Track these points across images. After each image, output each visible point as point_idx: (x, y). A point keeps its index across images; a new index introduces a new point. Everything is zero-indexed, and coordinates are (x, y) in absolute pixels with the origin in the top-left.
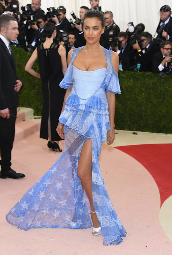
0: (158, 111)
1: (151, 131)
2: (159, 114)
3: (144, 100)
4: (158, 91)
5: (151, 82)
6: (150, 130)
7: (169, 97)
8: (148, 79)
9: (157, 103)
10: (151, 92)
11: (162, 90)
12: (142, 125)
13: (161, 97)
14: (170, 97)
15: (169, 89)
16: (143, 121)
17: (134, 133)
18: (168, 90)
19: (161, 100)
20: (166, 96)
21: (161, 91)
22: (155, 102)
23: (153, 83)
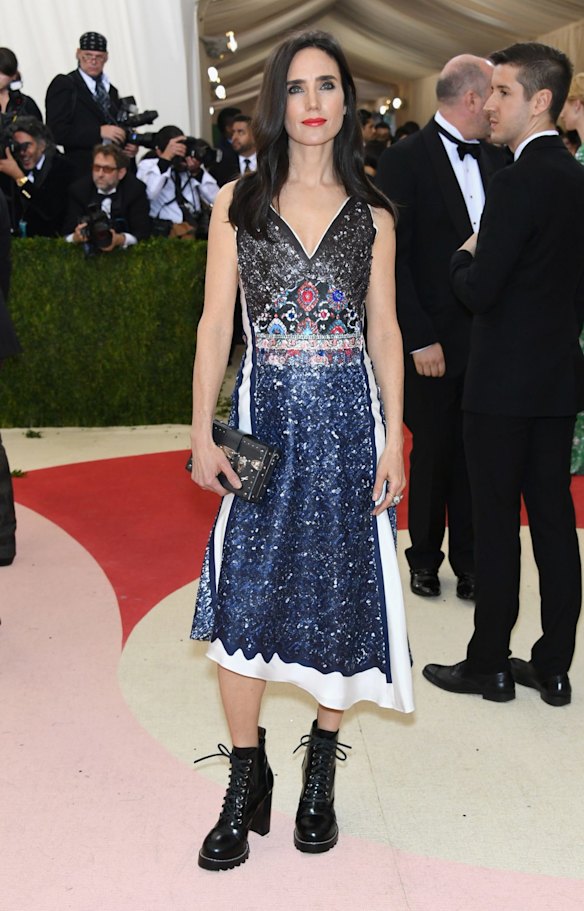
0: (99, 357)
1: (85, 421)
2: (103, 367)
3: (51, 326)
4: (94, 295)
5: (67, 267)
6: (81, 420)
7: (127, 313)
8: (56, 259)
9: (94, 331)
10: (71, 298)
11: (104, 290)
12: (53, 405)
13: (103, 315)
14: (132, 312)
15: (127, 287)
16: (56, 394)
17: (31, 435)
18: (124, 289)
19: (106, 324)
20: (120, 309)
21: (101, 294)
22: (89, 331)
23: (73, 271)
